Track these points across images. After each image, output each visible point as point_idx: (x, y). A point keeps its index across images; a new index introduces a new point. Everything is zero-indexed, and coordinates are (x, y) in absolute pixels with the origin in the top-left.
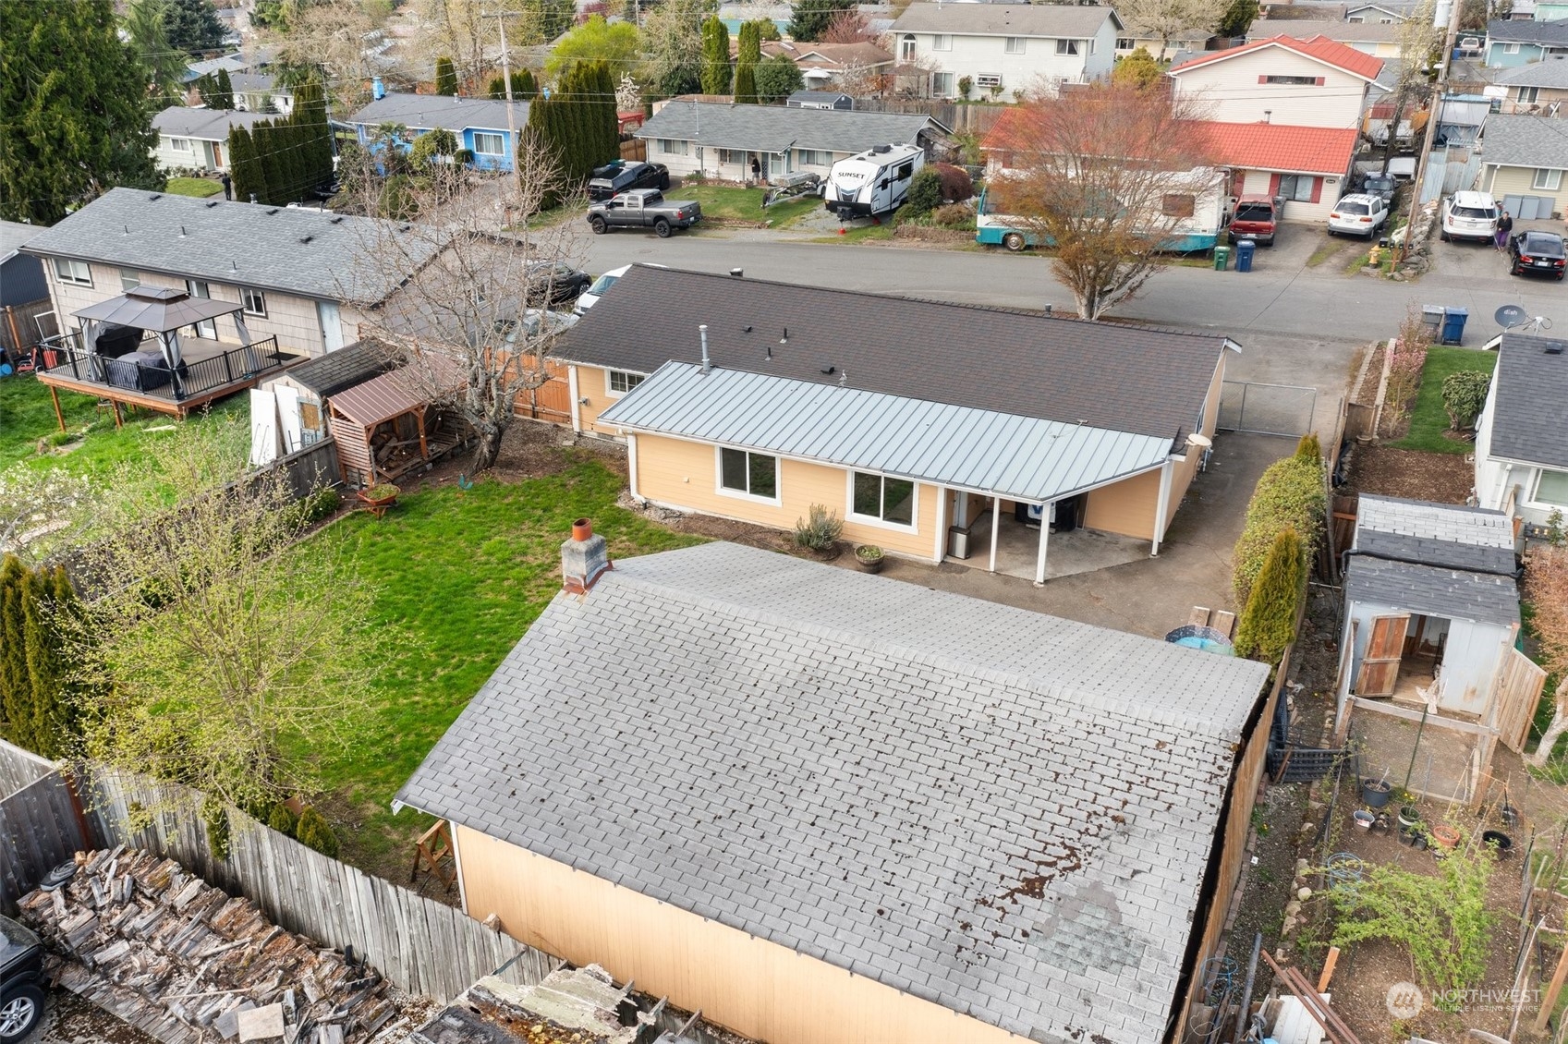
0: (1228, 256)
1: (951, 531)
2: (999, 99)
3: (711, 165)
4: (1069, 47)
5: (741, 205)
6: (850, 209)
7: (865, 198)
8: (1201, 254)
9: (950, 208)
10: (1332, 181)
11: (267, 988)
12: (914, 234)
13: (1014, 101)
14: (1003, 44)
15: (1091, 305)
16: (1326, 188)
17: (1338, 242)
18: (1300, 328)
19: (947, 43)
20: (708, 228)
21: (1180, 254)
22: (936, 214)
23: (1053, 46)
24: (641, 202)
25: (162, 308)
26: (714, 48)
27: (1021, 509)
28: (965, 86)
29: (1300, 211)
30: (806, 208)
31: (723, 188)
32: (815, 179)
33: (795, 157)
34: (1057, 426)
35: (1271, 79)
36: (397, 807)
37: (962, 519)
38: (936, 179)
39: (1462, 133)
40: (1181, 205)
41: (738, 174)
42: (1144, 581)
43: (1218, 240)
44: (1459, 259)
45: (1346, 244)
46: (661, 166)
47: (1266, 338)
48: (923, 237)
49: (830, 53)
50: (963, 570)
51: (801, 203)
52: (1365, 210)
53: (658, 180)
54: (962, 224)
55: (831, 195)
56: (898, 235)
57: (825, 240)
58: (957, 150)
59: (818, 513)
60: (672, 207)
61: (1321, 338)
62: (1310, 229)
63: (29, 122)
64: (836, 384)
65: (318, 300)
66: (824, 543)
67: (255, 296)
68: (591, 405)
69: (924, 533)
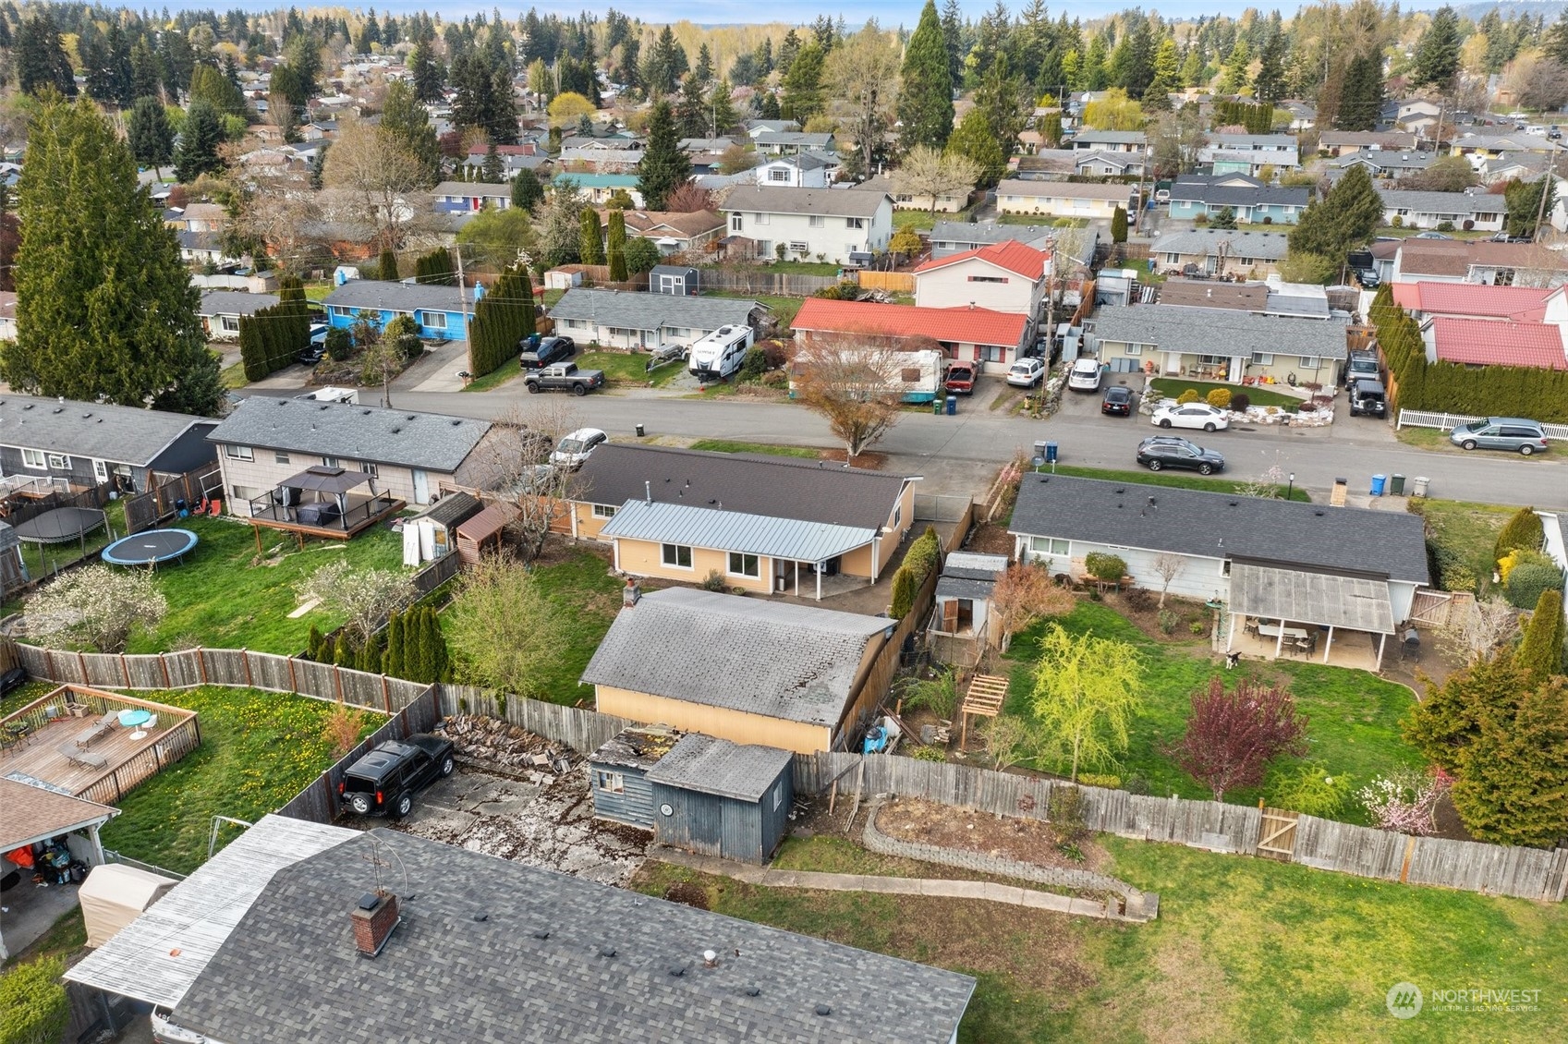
0: (941, 406)
1: (777, 578)
2: (806, 260)
3: (605, 338)
4: (855, 223)
5: (630, 369)
6: (705, 374)
7: (716, 367)
8: (925, 404)
9: (774, 373)
10: (1011, 349)
11: (538, 750)
12: (750, 391)
13: (818, 262)
14: (807, 221)
15: (855, 447)
16: (1008, 354)
17: (1013, 390)
18: (973, 454)
19: (765, 219)
20: (609, 387)
21: (914, 404)
22: (764, 377)
23: (844, 222)
24: (564, 372)
25: (334, 479)
26: (590, 231)
27: (810, 566)
28: (781, 250)
29: (994, 368)
30: (675, 370)
31: (615, 354)
32: (680, 349)
33: (664, 332)
34: (824, 525)
35: (975, 279)
36: (580, 683)
37: (782, 572)
38: (762, 353)
39: (1114, 297)
40: (912, 375)
41: (622, 343)
42: (867, 596)
43: (937, 395)
44: (1076, 403)
45: (1017, 391)
46: (569, 339)
47: (953, 461)
48: (756, 393)
49: (676, 224)
50: (783, 596)
51: (671, 366)
52: (1026, 370)
53: (566, 350)
54: (780, 384)
55: (693, 365)
56: (739, 392)
57: (692, 397)
58: (775, 325)
59: (713, 573)
60: (585, 375)
61: (983, 461)
62: (998, 380)
63: (139, 337)
64: (717, 508)
65: (414, 469)
66: (717, 586)
67: (371, 467)
68: (584, 523)
69: (764, 580)
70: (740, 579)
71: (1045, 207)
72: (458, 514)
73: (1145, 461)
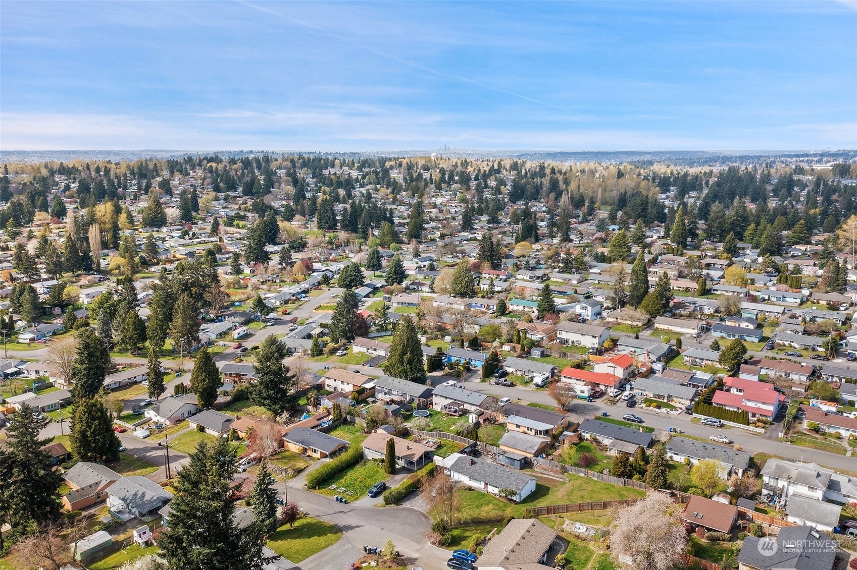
0: (588, 400)
2: (580, 346)
3: (515, 371)
5: (520, 381)
6: (537, 385)
7: (539, 383)
8: (584, 399)
11: (490, 452)
12: (545, 391)
14: (580, 335)
16: (612, 388)
17: (610, 397)
19: (568, 333)
20: (514, 386)
22: (549, 387)
23: (591, 337)
24: (504, 380)
25: (456, 404)
26: (516, 335)
27: (542, 431)
28: (573, 342)
30: (530, 383)
31: (516, 376)
32: (532, 377)
33: (530, 372)
34: (548, 424)
35: (609, 366)
36: (497, 444)
37: (536, 431)
38: (551, 381)
41: (519, 373)
43: (588, 397)
44: (622, 403)
46: (506, 371)
49: (543, 330)
51: (530, 381)
53: (505, 374)
55: (534, 382)
56: (543, 391)
57: (532, 391)
58: (558, 372)
59: (524, 430)
60: (509, 382)
62: (608, 394)
64: (528, 418)
65: (471, 404)
66: (524, 433)
67: (463, 402)
68: (501, 419)
69: (533, 432)
70: (529, 432)
71: (671, 328)
72: (480, 414)
73: (624, 418)
